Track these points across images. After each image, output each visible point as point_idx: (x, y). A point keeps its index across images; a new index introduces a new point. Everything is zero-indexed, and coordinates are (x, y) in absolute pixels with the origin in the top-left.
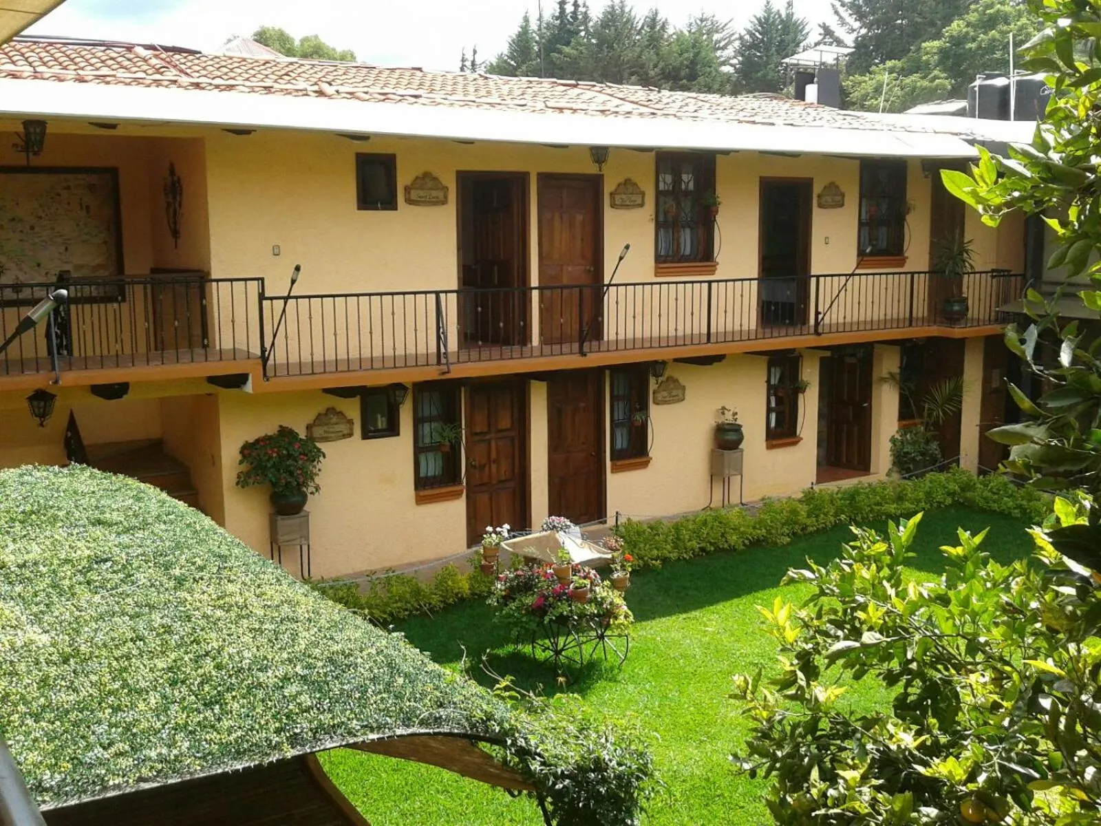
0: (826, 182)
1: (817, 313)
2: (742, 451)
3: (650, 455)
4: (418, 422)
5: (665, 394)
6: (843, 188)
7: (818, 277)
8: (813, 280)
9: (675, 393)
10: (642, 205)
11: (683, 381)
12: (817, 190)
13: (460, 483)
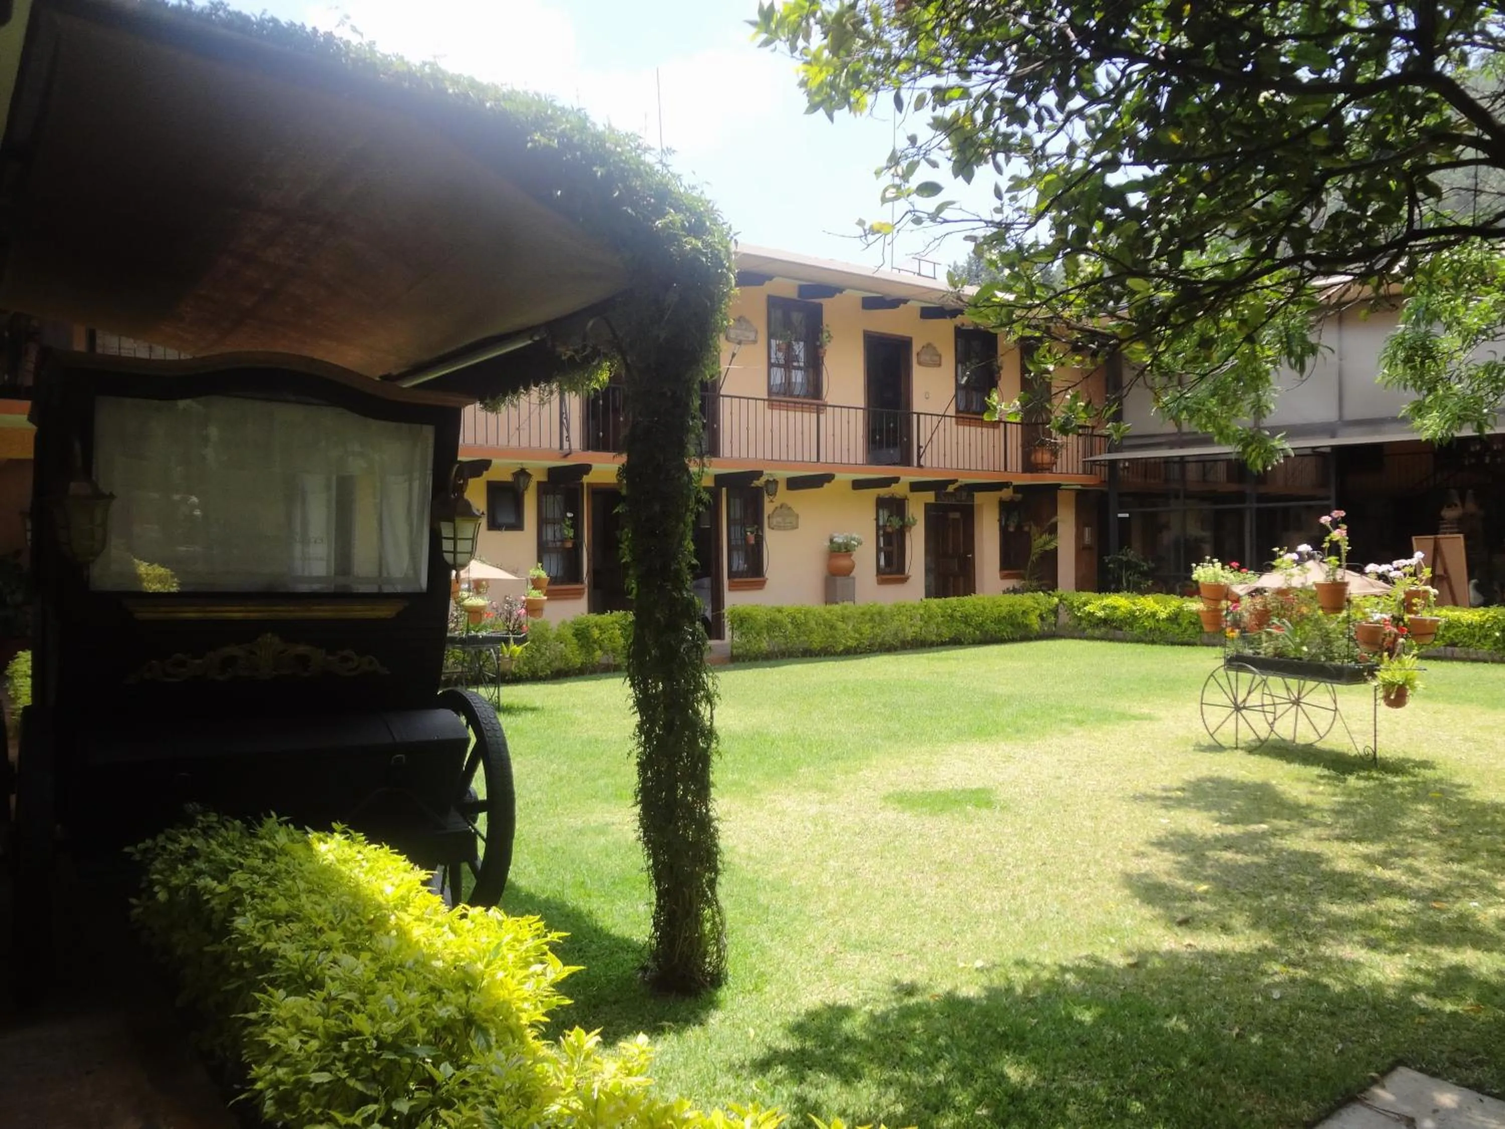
0: (924, 343)
1: (919, 447)
2: (854, 578)
3: (767, 576)
4: (542, 522)
5: (779, 519)
6: (940, 350)
7: (919, 414)
8: (915, 416)
9: (790, 521)
10: (755, 342)
11: (797, 509)
12: (916, 348)
13: (582, 583)
